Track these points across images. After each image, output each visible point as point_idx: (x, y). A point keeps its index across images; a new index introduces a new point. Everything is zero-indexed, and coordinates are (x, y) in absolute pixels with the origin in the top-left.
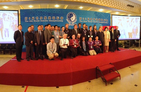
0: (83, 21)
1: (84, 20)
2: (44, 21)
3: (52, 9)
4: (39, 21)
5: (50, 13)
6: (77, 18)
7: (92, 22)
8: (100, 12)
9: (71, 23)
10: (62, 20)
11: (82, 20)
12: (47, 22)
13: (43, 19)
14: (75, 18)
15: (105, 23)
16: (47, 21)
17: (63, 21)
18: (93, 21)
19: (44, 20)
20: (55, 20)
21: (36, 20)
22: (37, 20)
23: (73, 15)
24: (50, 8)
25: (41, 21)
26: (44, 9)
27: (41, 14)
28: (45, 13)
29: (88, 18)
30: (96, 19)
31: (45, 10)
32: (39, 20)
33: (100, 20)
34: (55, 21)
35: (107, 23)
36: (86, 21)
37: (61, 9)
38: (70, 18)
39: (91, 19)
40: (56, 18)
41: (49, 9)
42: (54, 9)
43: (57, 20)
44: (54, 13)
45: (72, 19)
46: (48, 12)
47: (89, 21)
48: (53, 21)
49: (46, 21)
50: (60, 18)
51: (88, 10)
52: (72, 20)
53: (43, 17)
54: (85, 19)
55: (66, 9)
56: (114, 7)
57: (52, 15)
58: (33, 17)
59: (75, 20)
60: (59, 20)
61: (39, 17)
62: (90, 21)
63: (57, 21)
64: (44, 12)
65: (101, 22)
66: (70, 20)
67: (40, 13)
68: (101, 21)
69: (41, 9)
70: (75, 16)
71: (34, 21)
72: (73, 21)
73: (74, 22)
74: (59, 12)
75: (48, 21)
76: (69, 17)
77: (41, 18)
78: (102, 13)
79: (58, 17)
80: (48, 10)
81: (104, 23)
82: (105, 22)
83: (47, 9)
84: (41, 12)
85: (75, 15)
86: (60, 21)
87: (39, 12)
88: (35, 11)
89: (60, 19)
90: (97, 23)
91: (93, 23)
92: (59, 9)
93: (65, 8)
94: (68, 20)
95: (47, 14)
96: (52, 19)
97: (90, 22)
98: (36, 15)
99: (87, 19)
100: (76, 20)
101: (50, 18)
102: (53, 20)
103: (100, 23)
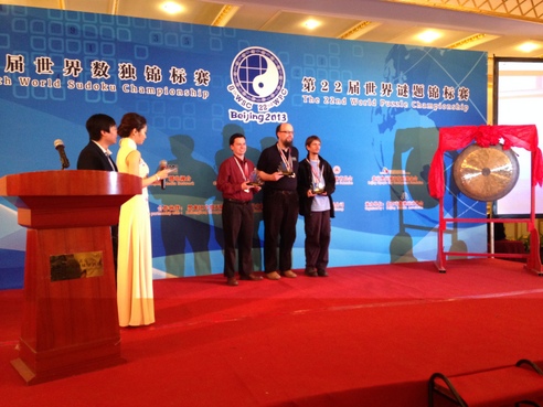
0: (322, 100)
1: (329, 95)
2: (88, 86)
3: (139, 21)
4: (57, 84)
5: (132, 44)
6: (291, 81)
7: (373, 104)
8: (427, 48)
9: (255, 109)
10: (203, 88)
11: (314, 95)
12: (109, 95)
13: (85, 77)
14: (280, 84)
15: (449, 107)
16: (113, 88)
17: (206, 95)
18: (378, 98)
19: (94, 81)
20: (161, 85)
21: (34, 76)
22: (45, 77)
23: (265, 65)
24: (128, 14)
25: (71, 85)
26: (90, 16)
27: (74, 46)
28: (99, 40)
29: (354, 83)
30: (400, 86)
31: (98, 25)
32: (58, 75)
33: (419, 90)
34: (160, 92)
35: (466, 108)
36: (340, 96)
37: (195, 25)
38: (251, 79)
39: (370, 88)
40: (166, 75)
41: (123, 19)
42: (155, 23)
43: (170, 86)
44: (151, 43)
45: (261, 85)
46: (116, 35)
47: (355, 102)
48: (151, 91)
49: (105, 88)
50: (190, 78)
51: (353, 37)
52: (262, 93)
53: (86, 65)
54: (332, 87)
55: (227, 30)
56: (517, 12)
57: (141, 52)
58: (14, 58)
59: (276, 92)
60: (183, 87)
61: (58, 62)
62: (362, 97)
63: (172, 92)
64: (90, 33)
65: (430, 106)
66: (252, 91)
67: (65, 37)
68: (426, 100)
69: (72, 14)
70: (280, 72)
71: (24, 81)
72: (268, 98)
73: (270, 105)
74: (187, 41)
75: (119, 89)
76: (243, 73)
77: (71, 66)
78: (433, 51)
79: (181, 72)
80: (115, 27)
81: (444, 107)
82: (452, 103)
83: (107, 17)
84: (73, 30)
85: (277, 64)
86: (194, 95)
87: (56, 28)
88: (29, 18)
89: (190, 84)
90: (400, 110)
91: (379, 110)
92: (186, 26)
93: (222, 24)
94: (235, 92)
95: (108, 49)
96: (140, 82)
97: (362, 103)
98: (39, 44)
99: (345, 89)
100: (284, 92)
101: (129, 71)
102: (151, 85)
103: (422, 112)
